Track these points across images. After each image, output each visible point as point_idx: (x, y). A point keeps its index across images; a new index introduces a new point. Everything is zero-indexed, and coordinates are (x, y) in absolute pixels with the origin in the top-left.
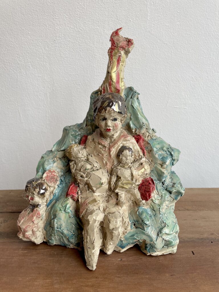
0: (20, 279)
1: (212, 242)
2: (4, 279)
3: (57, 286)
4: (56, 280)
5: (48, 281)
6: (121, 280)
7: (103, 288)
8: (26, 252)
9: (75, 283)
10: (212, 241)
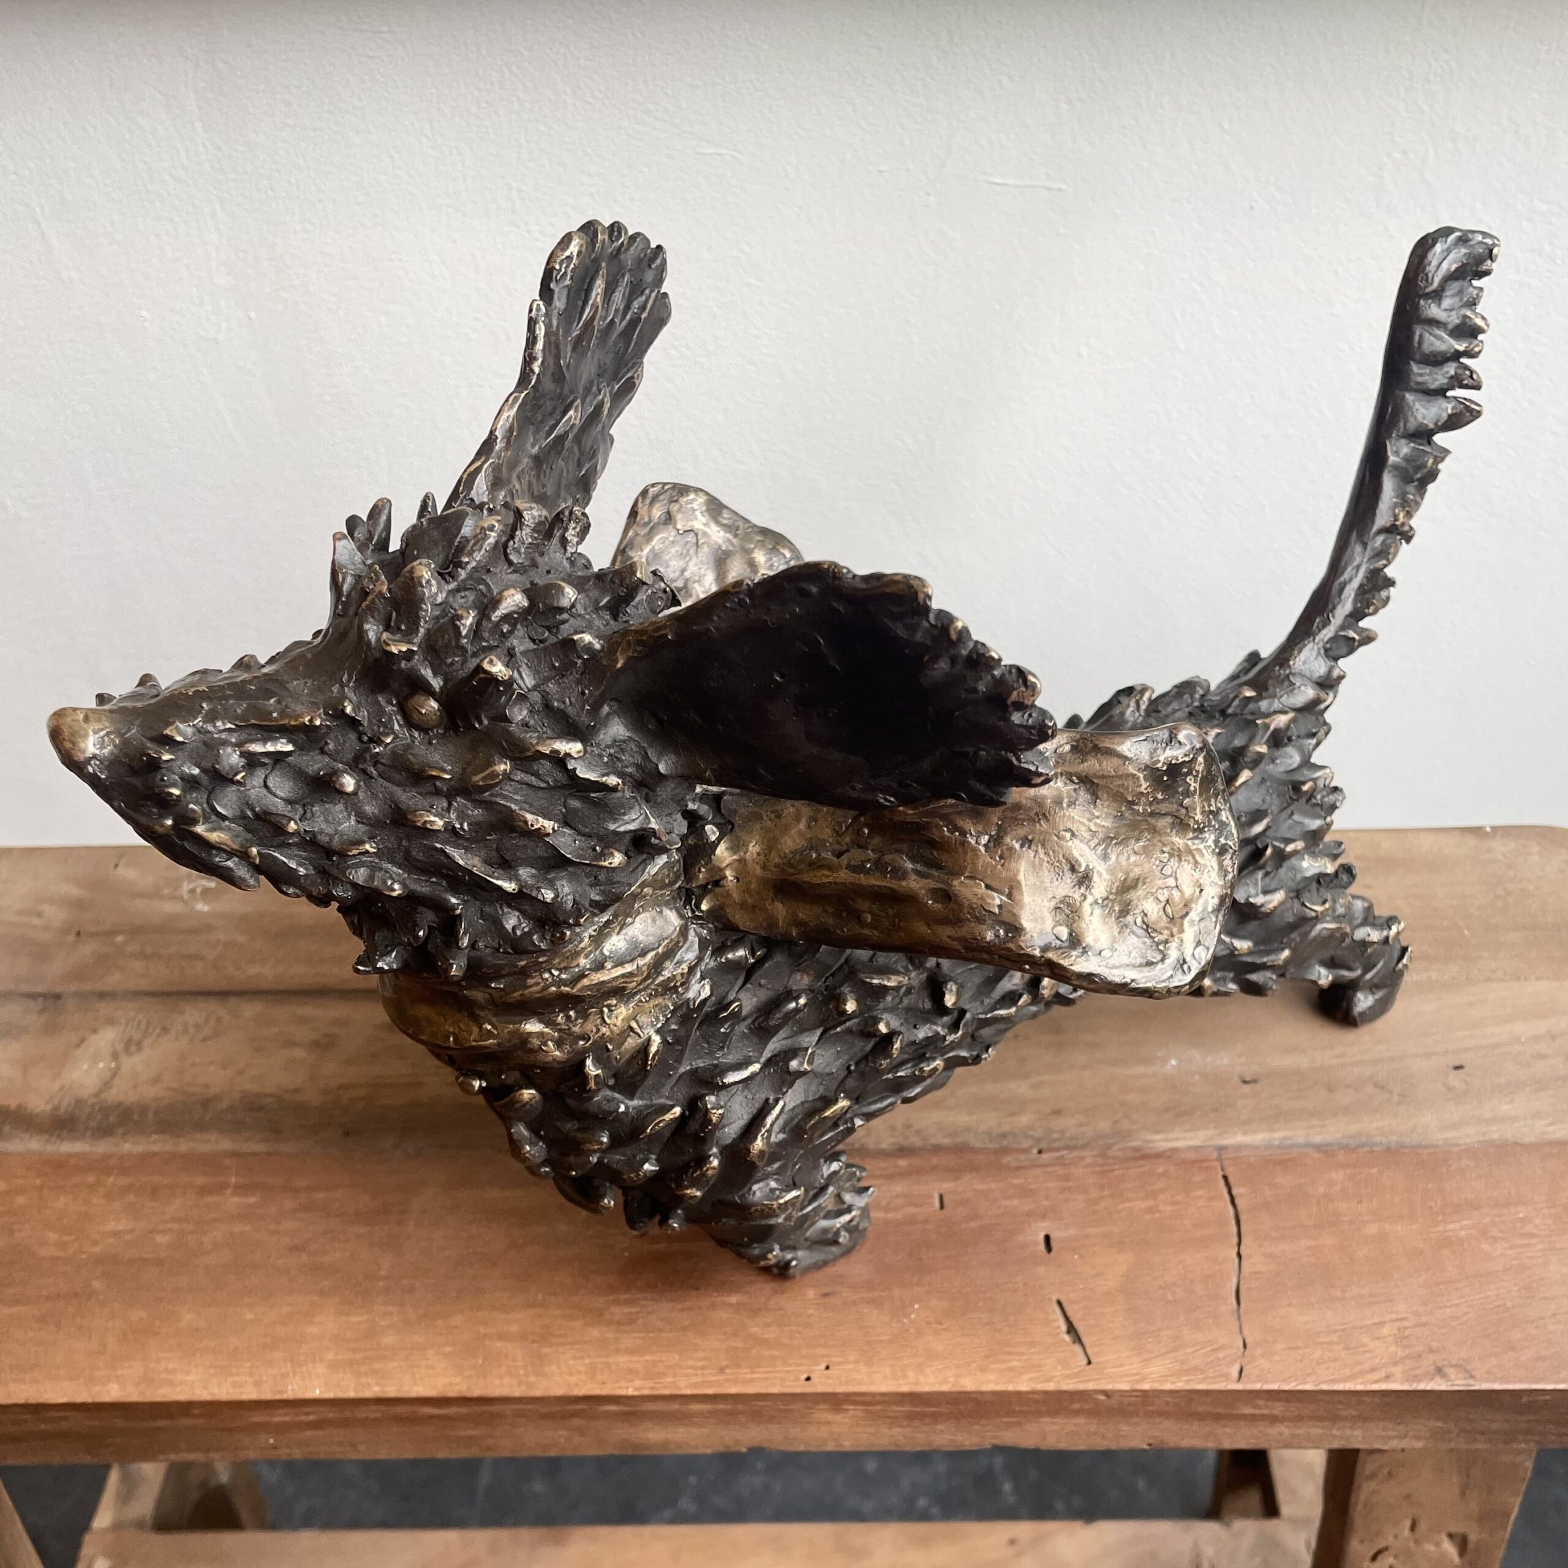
0: (249, 1316)
1: (1040, 1152)
2: (188, 1317)
3: (389, 1339)
4: (385, 1314)
5: (355, 1319)
6: (631, 1313)
7: (562, 1344)
8: (252, 1200)
9: (456, 1327)
10: (1043, 1145)
